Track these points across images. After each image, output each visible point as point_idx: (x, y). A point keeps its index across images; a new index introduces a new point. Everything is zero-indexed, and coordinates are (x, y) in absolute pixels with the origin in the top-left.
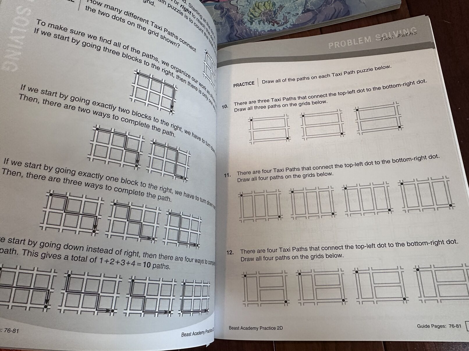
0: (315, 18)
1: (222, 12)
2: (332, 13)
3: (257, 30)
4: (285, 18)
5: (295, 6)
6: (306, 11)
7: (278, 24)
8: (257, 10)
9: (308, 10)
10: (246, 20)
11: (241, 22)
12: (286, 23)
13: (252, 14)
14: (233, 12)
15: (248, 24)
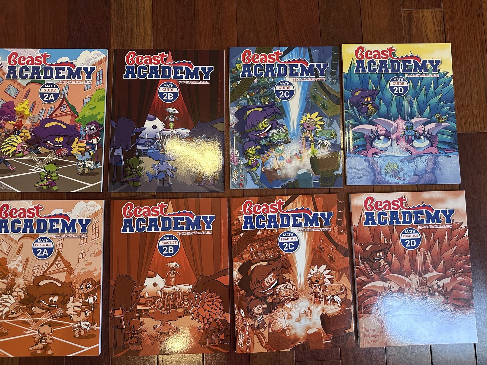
0: (419, 180)
1: (369, 164)
2: (428, 180)
3: (389, 181)
4: (404, 176)
5: (410, 170)
6: (415, 175)
7: (400, 179)
8: (389, 167)
9: (416, 175)
10: (382, 173)
11: (380, 173)
12: (404, 180)
13: (386, 169)
14: (375, 166)
15: (384, 176)
